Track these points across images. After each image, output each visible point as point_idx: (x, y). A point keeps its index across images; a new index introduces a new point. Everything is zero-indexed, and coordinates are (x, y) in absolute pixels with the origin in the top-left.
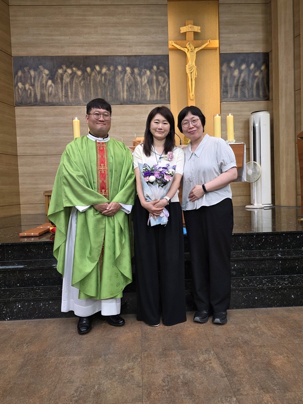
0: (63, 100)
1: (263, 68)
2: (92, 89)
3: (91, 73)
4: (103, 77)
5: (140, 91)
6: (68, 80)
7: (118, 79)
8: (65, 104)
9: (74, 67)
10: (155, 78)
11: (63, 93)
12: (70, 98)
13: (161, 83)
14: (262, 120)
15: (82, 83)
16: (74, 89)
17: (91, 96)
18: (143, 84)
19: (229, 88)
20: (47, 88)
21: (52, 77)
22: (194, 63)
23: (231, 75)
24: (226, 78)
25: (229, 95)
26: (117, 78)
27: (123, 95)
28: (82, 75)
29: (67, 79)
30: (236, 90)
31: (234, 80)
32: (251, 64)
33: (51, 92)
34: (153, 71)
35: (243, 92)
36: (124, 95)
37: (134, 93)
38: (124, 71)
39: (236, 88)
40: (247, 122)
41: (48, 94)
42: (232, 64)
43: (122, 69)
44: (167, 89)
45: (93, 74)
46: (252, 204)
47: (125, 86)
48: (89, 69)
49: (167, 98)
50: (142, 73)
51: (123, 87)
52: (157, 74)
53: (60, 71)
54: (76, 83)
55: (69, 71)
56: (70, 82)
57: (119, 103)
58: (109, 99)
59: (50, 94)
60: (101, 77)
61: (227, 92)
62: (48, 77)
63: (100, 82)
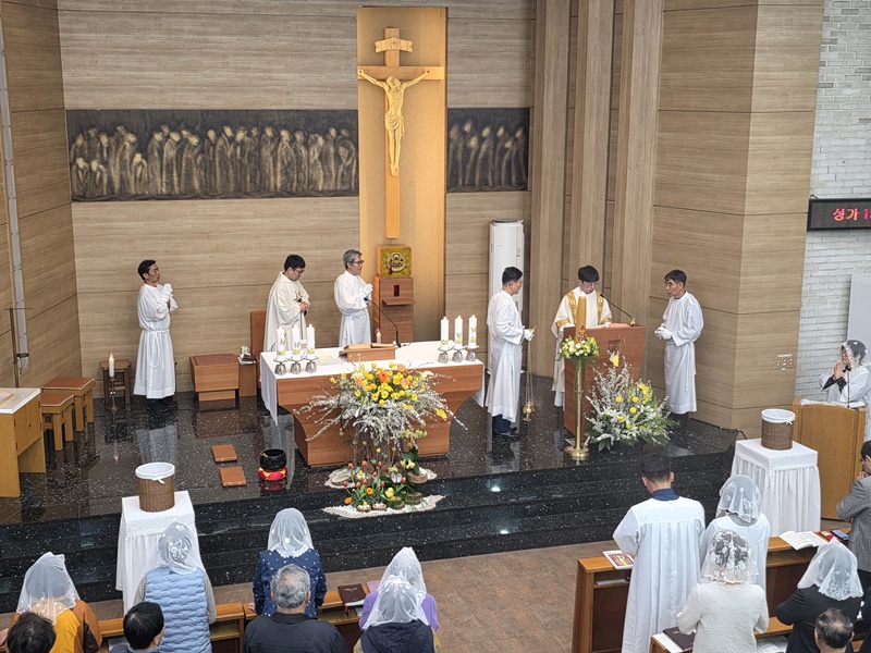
0: (164, 190)
1: (519, 134)
2: (218, 169)
3: (216, 141)
4: (239, 148)
5: (306, 173)
7: (266, 153)
9: (185, 129)
10: (332, 150)
11: (164, 177)
12: (176, 185)
13: (344, 160)
15: (200, 158)
16: (184, 169)
17: (215, 184)
19: (460, 168)
20: (133, 168)
21: (142, 147)
22: (399, 112)
23: (465, 146)
24: (456, 151)
25: (460, 182)
26: (263, 149)
27: (276, 180)
28: (199, 143)
29: (170, 152)
31: (470, 154)
32: (499, 127)
33: (141, 175)
34: (329, 138)
35: (484, 178)
37: (295, 176)
38: (277, 138)
41: (135, 179)
42: (467, 128)
43: (274, 134)
44: (354, 171)
45: (220, 142)
47: (279, 165)
48: (211, 134)
49: (353, 187)
50: (309, 141)
51: (275, 166)
52: (336, 143)
53: (158, 137)
54: (187, 158)
55: (175, 137)
56: (177, 156)
58: (248, 188)
59: (138, 180)
60: (235, 149)
61: (457, 177)
62: (134, 148)
63: (232, 157)
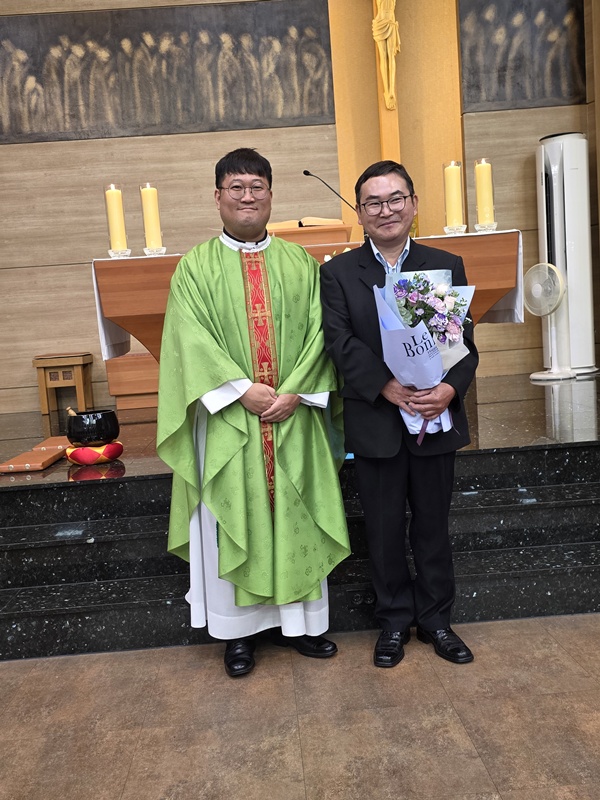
0: (68, 125)
1: (568, 20)
2: (137, 94)
3: (133, 54)
4: (164, 63)
5: (259, 94)
6: (76, 74)
7: (201, 67)
8: (73, 135)
9: (91, 39)
10: (293, 58)
11: (67, 107)
12: (83, 118)
13: (311, 72)
14: (568, 156)
15: (112, 79)
16: (92, 96)
17: (135, 114)
18: (266, 75)
19: (482, 75)
20: (25, 98)
21: (36, 67)
22: (392, 15)
23: (488, 42)
24: (473, 51)
25: (484, 95)
26: (198, 63)
27: (217, 105)
28: (110, 58)
29: (73, 73)
30: (501, 81)
31: (495, 55)
32: (538, 10)
33: (36, 106)
34: (289, 41)
35: (518, 87)
36: (218, 107)
37: (244, 99)
38: (216, 44)
39: (499, 76)
40: (531, 162)
41: (30, 112)
42: (489, 15)
43: (211, 40)
44: (326, 87)
45: (139, 55)
46: (546, 369)
47: (221, 84)
48: (126, 44)
49: (326, 110)
50: (261, 47)
51: (215, 85)
52: (299, 49)
53: (55, 52)
54: (96, 80)
55: (78, 51)
56: (82, 78)
57: (208, 128)
58: (181, 119)
59: (32, 113)
60: (159, 64)
61: (478, 87)
62: (26, 69)
63: (155, 74)
